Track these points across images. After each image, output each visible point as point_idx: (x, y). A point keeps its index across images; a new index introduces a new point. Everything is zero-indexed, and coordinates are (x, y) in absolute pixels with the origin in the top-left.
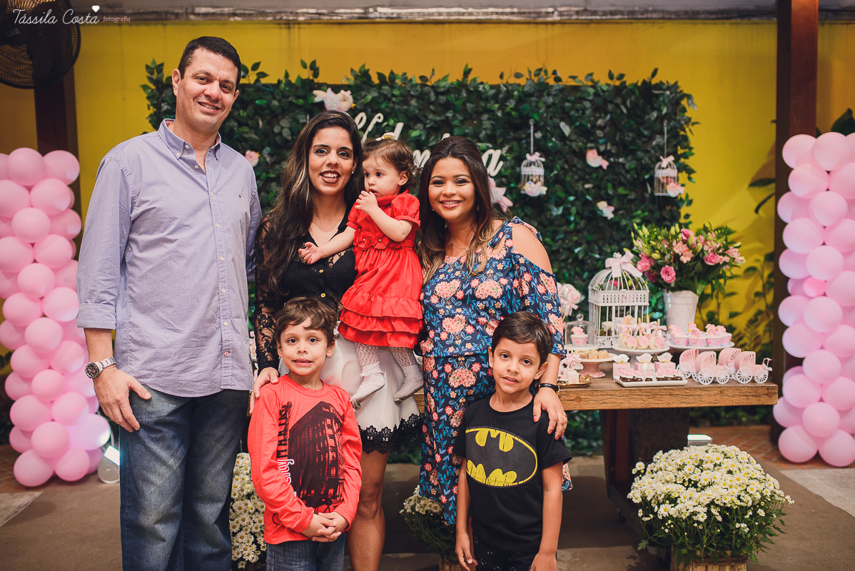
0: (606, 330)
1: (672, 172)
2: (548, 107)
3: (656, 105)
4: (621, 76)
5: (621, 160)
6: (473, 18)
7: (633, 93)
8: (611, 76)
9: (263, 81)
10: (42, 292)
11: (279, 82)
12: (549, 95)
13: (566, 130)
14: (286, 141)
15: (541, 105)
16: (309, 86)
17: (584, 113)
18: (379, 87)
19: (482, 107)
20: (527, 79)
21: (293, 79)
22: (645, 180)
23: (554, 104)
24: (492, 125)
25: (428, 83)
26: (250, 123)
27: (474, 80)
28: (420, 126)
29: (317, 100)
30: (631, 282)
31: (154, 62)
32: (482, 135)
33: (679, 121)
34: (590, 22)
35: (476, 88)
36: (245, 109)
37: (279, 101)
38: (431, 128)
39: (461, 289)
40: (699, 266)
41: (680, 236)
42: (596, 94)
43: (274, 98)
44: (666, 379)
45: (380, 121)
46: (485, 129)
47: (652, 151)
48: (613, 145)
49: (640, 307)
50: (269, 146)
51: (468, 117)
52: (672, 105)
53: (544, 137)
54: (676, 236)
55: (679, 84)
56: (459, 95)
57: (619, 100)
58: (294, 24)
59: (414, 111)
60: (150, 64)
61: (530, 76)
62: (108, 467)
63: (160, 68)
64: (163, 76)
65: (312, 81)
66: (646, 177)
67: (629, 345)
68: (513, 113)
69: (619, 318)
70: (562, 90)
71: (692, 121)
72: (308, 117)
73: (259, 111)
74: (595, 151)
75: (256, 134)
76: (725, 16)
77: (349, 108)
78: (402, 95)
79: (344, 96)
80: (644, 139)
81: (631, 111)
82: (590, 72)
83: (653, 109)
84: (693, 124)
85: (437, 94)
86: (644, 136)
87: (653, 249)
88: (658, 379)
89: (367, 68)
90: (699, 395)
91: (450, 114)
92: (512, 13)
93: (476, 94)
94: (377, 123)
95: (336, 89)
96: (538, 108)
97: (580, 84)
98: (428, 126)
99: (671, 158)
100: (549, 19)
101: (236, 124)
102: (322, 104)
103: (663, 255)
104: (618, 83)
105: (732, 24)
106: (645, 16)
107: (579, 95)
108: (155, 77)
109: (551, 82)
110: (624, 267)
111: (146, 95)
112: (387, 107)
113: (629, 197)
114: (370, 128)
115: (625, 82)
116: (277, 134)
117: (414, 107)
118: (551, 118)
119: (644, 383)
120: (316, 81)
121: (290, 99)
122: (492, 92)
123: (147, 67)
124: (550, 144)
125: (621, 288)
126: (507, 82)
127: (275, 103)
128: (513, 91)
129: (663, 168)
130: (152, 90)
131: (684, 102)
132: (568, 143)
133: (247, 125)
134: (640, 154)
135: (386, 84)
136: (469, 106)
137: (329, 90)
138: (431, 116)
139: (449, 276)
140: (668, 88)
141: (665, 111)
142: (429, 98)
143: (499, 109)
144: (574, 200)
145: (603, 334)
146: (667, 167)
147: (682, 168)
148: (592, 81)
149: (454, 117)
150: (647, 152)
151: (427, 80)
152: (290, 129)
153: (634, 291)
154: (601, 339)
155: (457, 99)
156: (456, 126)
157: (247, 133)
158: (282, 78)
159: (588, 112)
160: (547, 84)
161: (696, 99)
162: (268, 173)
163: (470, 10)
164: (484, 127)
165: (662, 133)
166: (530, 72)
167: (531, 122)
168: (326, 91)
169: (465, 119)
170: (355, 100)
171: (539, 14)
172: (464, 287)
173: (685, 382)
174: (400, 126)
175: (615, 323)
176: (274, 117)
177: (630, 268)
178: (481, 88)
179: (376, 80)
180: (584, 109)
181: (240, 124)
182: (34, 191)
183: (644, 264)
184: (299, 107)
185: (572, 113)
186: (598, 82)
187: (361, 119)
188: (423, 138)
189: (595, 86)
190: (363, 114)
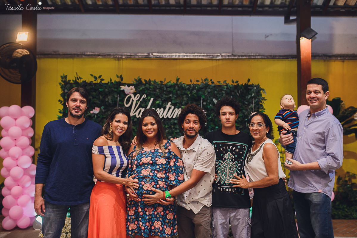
2: (209, 93)
3: (250, 93)
4: (237, 82)
6: (189, 57)
7: (241, 88)
8: (233, 82)
9: (103, 82)
10: (17, 157)
11: (108, 82)
12: (209, 88)
13: (215, 101)
14: (110, 104)
15: (206, 92)
16: (119, 84)
17: (222, 95)
18: (145, 85)
19: (183, 93)
20: (201, 82)
21: (113, 81)
23: (211, 92)
24: (187, 99)
25: (164, 84)
26: (97, 97)
27: (181, 83)
28: (160, 99)
29: (122, 89)
31: (64, 75)
32: (183, 103)
33: (259, 99)
34: (233, 59)
35: (182, 86)
36: (95, 92)
37: (108, 89)
38: (164, 100)
39: (151, 160)
42: (227, 88)
43: (106, 88)
45: (145, 97)
46: (184, 101)
47: (249, 110)
50: (104, 106)
51: (178, 96)
52: (256, 93)
53: (207, 104)
55: (260, 85)
56: (175, 88)
57: (236, 91)
58: (121, 59)
59: (158, 94)
60: (62, 75)
61: (202, 81)
62: (37, 224)
63: (66, 77)
64: (67, 80)
65: (120, 82)
66: (246, 120)
68: (195, 95)
70: (215, 86)
71: (265, 99)
72: (118, 95)
73: (100, 93)
75: (99, 101)
76: (286, 57)
77: (133, 92)
78: (153, 88)
79: (132, 88)
80: (246, 105)
81: (241, 95)
82: (225, 80)
83: (249, 94)
84: (265, 100)
85: (167, 88)
89: (140, 78)
91: (171, 95)
92: (203, 56)
93: (181, 88)
94: (144, 98)
95: (129, 85)
96: (204, 93)
97: (221, 84)
98: (163, 99)
100: (218, 58)
101: (92, 97)
102: (123, 91)
104: (236, 84)
105: (288, 61)
106: (255, 57)
107: (221, 88)
108: (64, 79)
109: (210, 83)
111: (60, 87)
112: (147, 92)
113: (240, 127)
114: (141, 100)
115: (239, 84)
116: (106, 101)
117: (158, 92)
118: (210, 97)
120: (122, 82)
121: (112, 89)
122: (187, 87)
123: (61, 77)
124: (209, 107)
126: (194, 83)
127: (107, 90)
128: (196, 87)
130: (63, 85)
131: (261, 91)
133: (96, 98)
134: (244, 111)
135: (147, 84)
136: (179, 92)
137: (126, 86)
138: (164, 96)
139: (147, 156)
140: (255, 86)
141: (253, 95)
142: (164, 89)
143: (190, 93)
144: (218, 128)
148: (226, 83)
149: (173, 96)
150: (247, 110)
151: (163, 82)
152: (112, 99)
155: (173, 90)
156: (173, 99)
157: (95, 101)
158: (109, 81)
159: (224, 95)
160: (209, 84)
162: (103, 115)
163: (188, 54)
164: (184, 100)
165: (252, 103)
166: (202, 80)
167: (202, 99)
168: (125, 86)
170: (136, 89)
171: (213, 56)
172: (153, 160)
174: (152, 99)
176: (106, 95)
179: (144, 82)
180: (222, 94)
181: (93, 98)
182: (17, 120)
184: (115, 92)
185: (218, 95)
186: (229, 83)
187: (138, 96)
188: (160, 104)
189: (227, 85)
190: (138, 95)
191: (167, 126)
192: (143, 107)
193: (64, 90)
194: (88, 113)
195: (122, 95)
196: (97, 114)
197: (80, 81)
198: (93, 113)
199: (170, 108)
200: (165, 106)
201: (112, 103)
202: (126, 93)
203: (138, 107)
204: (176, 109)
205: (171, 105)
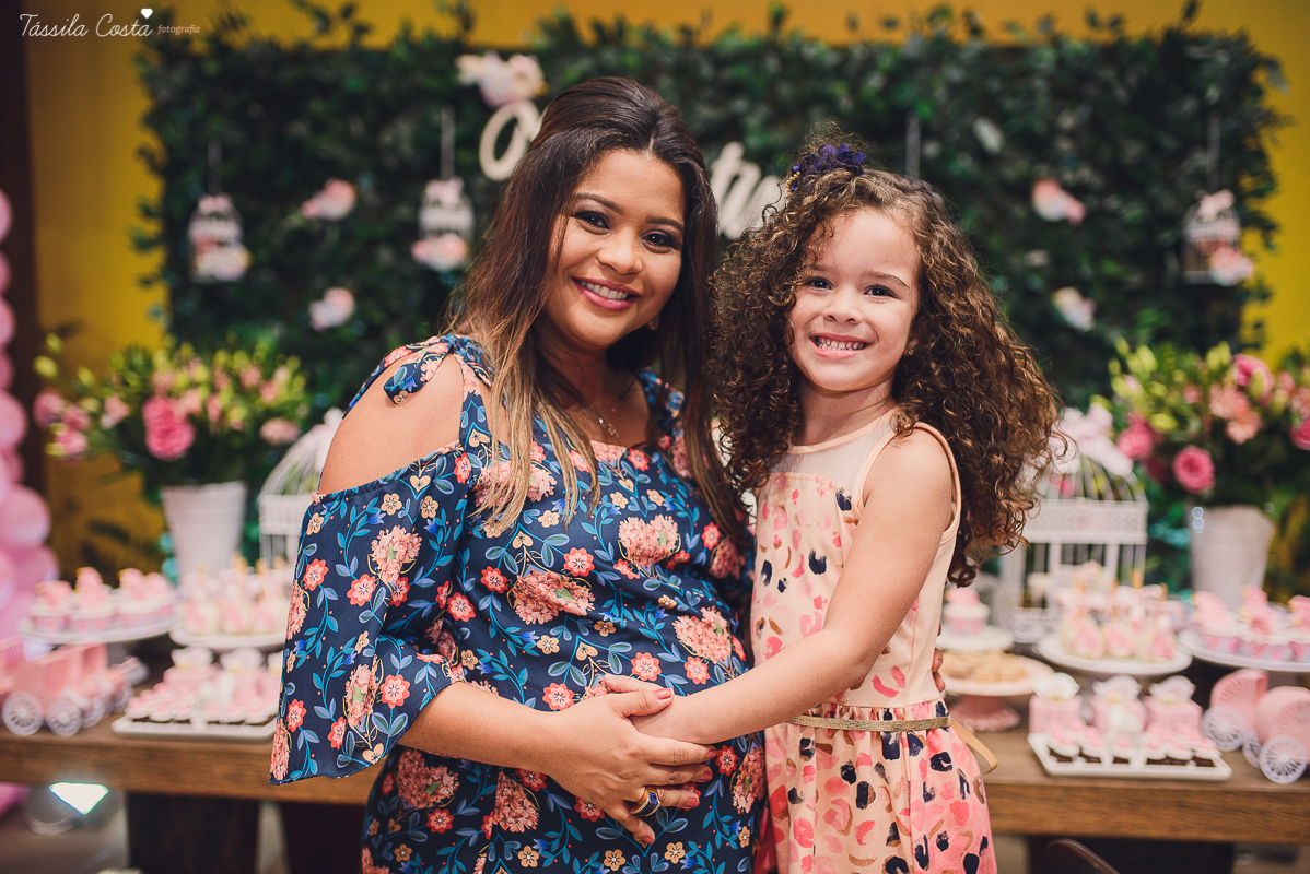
0: (1036, 594)
1: (1228, 229)
2: (953, 89)
3: (1192, 84)
4: (1116, 23)
5: (1113, 203)
7: (1144, 60)
8: (1093, 21)
9: (366, 42)
11: (394, 43)
12: (959, 63)
13: (990, 136)
15: (935, 84)
16: (453, 48)
17: (1030, 102)
18: (592, 51)
19: (811, 91)
20: (910, 31)
21: (418, 32)
22: (1164, 246)
23: (965, 84)
25: (699, 42)
26: (333, 126)
27: (795, 34)
29: (466, 77)
30: (1100, 484)
33: (1246, 118)
35: (800, 53)
36: (324, 99)
37: (393, 83)
40: (1277, 450)
41: (1234, 375)
42: (1061, 62)
43: (382, 77)
44: (1169, 761)
47: (1184, 185)
48: (1094, 170)
49: (1121, 547)
50: (373, 173)
52: (1231, 82)
53: (944, 154)
54: (1219, 375)
55: (1250, 35)
56: (762, 65)
57: (1110, 75)
61: (916, 23)
65: (461, 38)
66: (1166, 238)
67: (1083, 649)
68: (877, 102)
70: (987, 53)
71: (1279, 116)
72: (450, 115)
73: (352, 104)
74: (1055, 184)
75: (345, 147)
77: (532, 95)
78: (641, 67)
79: (521, 67)
80: (1166, 158)
82: (1048, 14)
83: (1187, 92)
84: (1279, 123)
85: (717, 65)
86: (1166, 151)
87: (1159, 405)
88: (1150, 762)
89: (568, 12)
90: (1261, 812)
91: (740, 105)
93: (798, 65)
95: (505, 55)
96: (929, 92)
97: (1023, 41)
99: (1226, 198)
101: (305, 129)
102: (476, 87)
103: (1181, 420)
104: (1105, 37)
107: (1019, 64)
109: (959, 34)
110: (1088, 449)
113: (1128, 283)
115: (1125, 36)
116: (387, 150)
118: (958, 112)
119: (1107, 768)
120: (467, 37)
121: (417, 78)
122: (831, 59)
124: (958, 171)
125: (1075, 497)
126: (868, 38)
127: (386, 86)
128: (879, 57)
129: (1206, 221)
131: (1261, 77)
132: (994, 167)
133: (327, 129)
134: (1155, 190)
135: (609, 42)
136: (786, 91)
137: (491, 56)
140: (1225, 44)
141: (1213, 93)
142: (699, 74)
143: (847, 93)
145: (1027, 603)
146: (1216, 219)
147: (1251, 220)
148: (1052, 32)
149: (751, 109)
150: (1170, 185)
151: (696, 35)
152: (415, 138)
153: (1109, 506)
154: (1022, 616)
155: (754, 76)
158: (399, 36)
159: (1039, 100)
160: (955, 41)
161: (1289, 69)
162: (372, 226)
165: (1203, 143)
166: (916, 15)
167: (914, 123)
168: (484, 59)
169: (776, 115)
170: (547, 77)
173: (1222, 771)
175: (1055, 582)
176: (385, 113)
177: (1103, 450)
178: (810, 52)
179: (587, 35)
180: (1031, 95)
181: (318, 127)
183: (1137, 441)
184: (433, 93)
185: (1010, 104)
189: (1056, 42)
193: (153, 93)
195: (470, 111)
196: (343, 223)
197: (239, 40)
198: (319, 216)
199: (735, 179)
204: (770, 182)
205: (739, 159)
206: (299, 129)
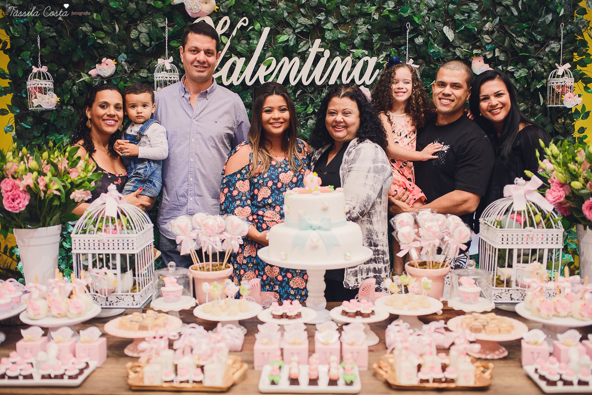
0: (504, 278)
1: (569, 81)
2: (430, 9)
3: (551, 7)
5: (509, 68)
13: (450, 33)
14: (145, 47)
15: (422, 6)
17: (469, 17)
19: (357, 10)
22: (537, 90)
23: (436, 7)
24: (368, 29)
26: (105, 27)
28: (288, 30)
30: (539, 217)
32: (357, 41)
33: (576, 25)
36: (99, 12)
37: (137, 4)
38: (301, 33)
43: (131, 1)
45: (245, 25)
46: (360, 35)
47: (545, 58)
48: (501, 51)
50: (125, 53)
51: (342, 22)
52: (570, 6)
53: (425, 43)
57: (509, 2)
59: (283, 14)
66: (538, 86)
67: (544, 312)
68: (391, 16)
69: (521, 265)
72: (166, 21)
73: (115, 14)
74: (481, 59)
75: (112, 39)
77: (212, 10)
80: (537, 45)
81: (523, 13)
83: (549, 11)
86: (537, 42)
91: (322, 17)
94: (242, 28)
96: (419, 10)
98: (298, 30)
99: (568, 65)
101: (89, 29)
102: (181, 6)
103: (586, 183)
110: (529, 198)
112: (252, 9)
116: (134, 40)
117: (283, 9)
118: (434, 22)
119: (576, 389)
121: (148, 2)
124: (432, 50)
125: (525, 225)
127: (133, 6)
129: (558, 76)
132: (451, 49)
133: (102, 30)
136: (343, 8)
138: (302, 20)
141: (561, 13)
143: (376, 10)
145: (500, 283)
146: (563, 76)
147: (579, 77)
149: (327, 20)
150: (539, 59)
152: (148, 34)
153: (544, 230)
154: (497, 291)
156: (329, 30)
157: (101, 39)
159: (474, 15)
164: (360, 32)
165: (557, 38)
167: (408, 26)
169: (339, 23)
174: (266, 31)
175: (517, 271)
176: (133, 22)
177: (537, 198)
180: (470, 12)
181: (95, 29)
183: (556, 194)
184: (157, 10)
185: (457, 16)
187: (226, 22)
188: (291, 44)
190: (226, 18)
191: (310, 110)
192: (240, 55)
194: (81, 77)
195: (179, 20)
198: (98, 75)
200: (304, 49)
201: (151, 45)
202: (190, 14)
203: (226, 54)
204: (338, 59)
205: (320, 47)
206: (86, 28)
